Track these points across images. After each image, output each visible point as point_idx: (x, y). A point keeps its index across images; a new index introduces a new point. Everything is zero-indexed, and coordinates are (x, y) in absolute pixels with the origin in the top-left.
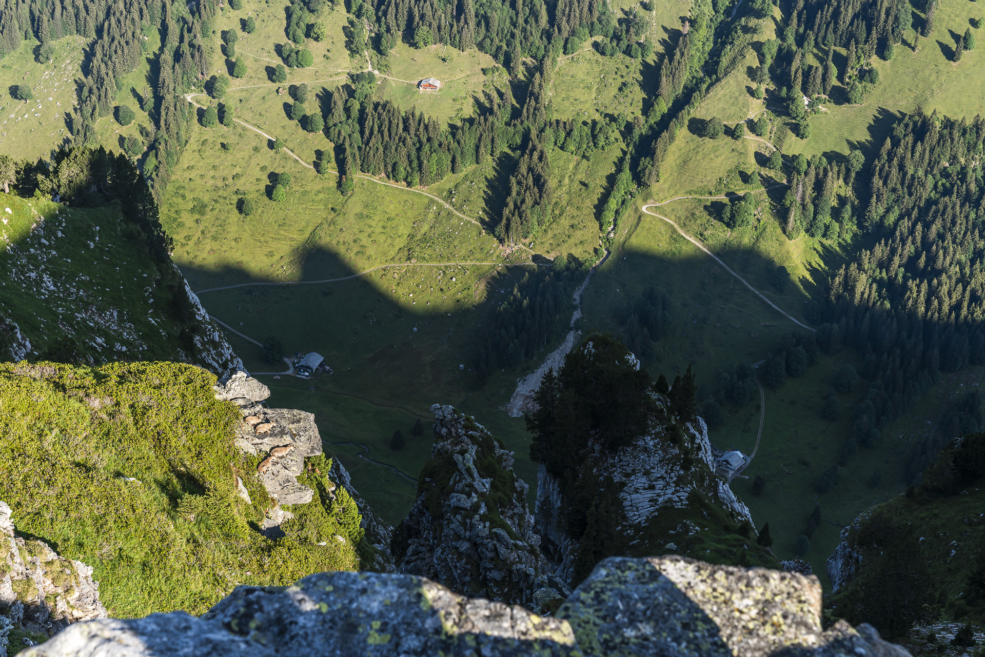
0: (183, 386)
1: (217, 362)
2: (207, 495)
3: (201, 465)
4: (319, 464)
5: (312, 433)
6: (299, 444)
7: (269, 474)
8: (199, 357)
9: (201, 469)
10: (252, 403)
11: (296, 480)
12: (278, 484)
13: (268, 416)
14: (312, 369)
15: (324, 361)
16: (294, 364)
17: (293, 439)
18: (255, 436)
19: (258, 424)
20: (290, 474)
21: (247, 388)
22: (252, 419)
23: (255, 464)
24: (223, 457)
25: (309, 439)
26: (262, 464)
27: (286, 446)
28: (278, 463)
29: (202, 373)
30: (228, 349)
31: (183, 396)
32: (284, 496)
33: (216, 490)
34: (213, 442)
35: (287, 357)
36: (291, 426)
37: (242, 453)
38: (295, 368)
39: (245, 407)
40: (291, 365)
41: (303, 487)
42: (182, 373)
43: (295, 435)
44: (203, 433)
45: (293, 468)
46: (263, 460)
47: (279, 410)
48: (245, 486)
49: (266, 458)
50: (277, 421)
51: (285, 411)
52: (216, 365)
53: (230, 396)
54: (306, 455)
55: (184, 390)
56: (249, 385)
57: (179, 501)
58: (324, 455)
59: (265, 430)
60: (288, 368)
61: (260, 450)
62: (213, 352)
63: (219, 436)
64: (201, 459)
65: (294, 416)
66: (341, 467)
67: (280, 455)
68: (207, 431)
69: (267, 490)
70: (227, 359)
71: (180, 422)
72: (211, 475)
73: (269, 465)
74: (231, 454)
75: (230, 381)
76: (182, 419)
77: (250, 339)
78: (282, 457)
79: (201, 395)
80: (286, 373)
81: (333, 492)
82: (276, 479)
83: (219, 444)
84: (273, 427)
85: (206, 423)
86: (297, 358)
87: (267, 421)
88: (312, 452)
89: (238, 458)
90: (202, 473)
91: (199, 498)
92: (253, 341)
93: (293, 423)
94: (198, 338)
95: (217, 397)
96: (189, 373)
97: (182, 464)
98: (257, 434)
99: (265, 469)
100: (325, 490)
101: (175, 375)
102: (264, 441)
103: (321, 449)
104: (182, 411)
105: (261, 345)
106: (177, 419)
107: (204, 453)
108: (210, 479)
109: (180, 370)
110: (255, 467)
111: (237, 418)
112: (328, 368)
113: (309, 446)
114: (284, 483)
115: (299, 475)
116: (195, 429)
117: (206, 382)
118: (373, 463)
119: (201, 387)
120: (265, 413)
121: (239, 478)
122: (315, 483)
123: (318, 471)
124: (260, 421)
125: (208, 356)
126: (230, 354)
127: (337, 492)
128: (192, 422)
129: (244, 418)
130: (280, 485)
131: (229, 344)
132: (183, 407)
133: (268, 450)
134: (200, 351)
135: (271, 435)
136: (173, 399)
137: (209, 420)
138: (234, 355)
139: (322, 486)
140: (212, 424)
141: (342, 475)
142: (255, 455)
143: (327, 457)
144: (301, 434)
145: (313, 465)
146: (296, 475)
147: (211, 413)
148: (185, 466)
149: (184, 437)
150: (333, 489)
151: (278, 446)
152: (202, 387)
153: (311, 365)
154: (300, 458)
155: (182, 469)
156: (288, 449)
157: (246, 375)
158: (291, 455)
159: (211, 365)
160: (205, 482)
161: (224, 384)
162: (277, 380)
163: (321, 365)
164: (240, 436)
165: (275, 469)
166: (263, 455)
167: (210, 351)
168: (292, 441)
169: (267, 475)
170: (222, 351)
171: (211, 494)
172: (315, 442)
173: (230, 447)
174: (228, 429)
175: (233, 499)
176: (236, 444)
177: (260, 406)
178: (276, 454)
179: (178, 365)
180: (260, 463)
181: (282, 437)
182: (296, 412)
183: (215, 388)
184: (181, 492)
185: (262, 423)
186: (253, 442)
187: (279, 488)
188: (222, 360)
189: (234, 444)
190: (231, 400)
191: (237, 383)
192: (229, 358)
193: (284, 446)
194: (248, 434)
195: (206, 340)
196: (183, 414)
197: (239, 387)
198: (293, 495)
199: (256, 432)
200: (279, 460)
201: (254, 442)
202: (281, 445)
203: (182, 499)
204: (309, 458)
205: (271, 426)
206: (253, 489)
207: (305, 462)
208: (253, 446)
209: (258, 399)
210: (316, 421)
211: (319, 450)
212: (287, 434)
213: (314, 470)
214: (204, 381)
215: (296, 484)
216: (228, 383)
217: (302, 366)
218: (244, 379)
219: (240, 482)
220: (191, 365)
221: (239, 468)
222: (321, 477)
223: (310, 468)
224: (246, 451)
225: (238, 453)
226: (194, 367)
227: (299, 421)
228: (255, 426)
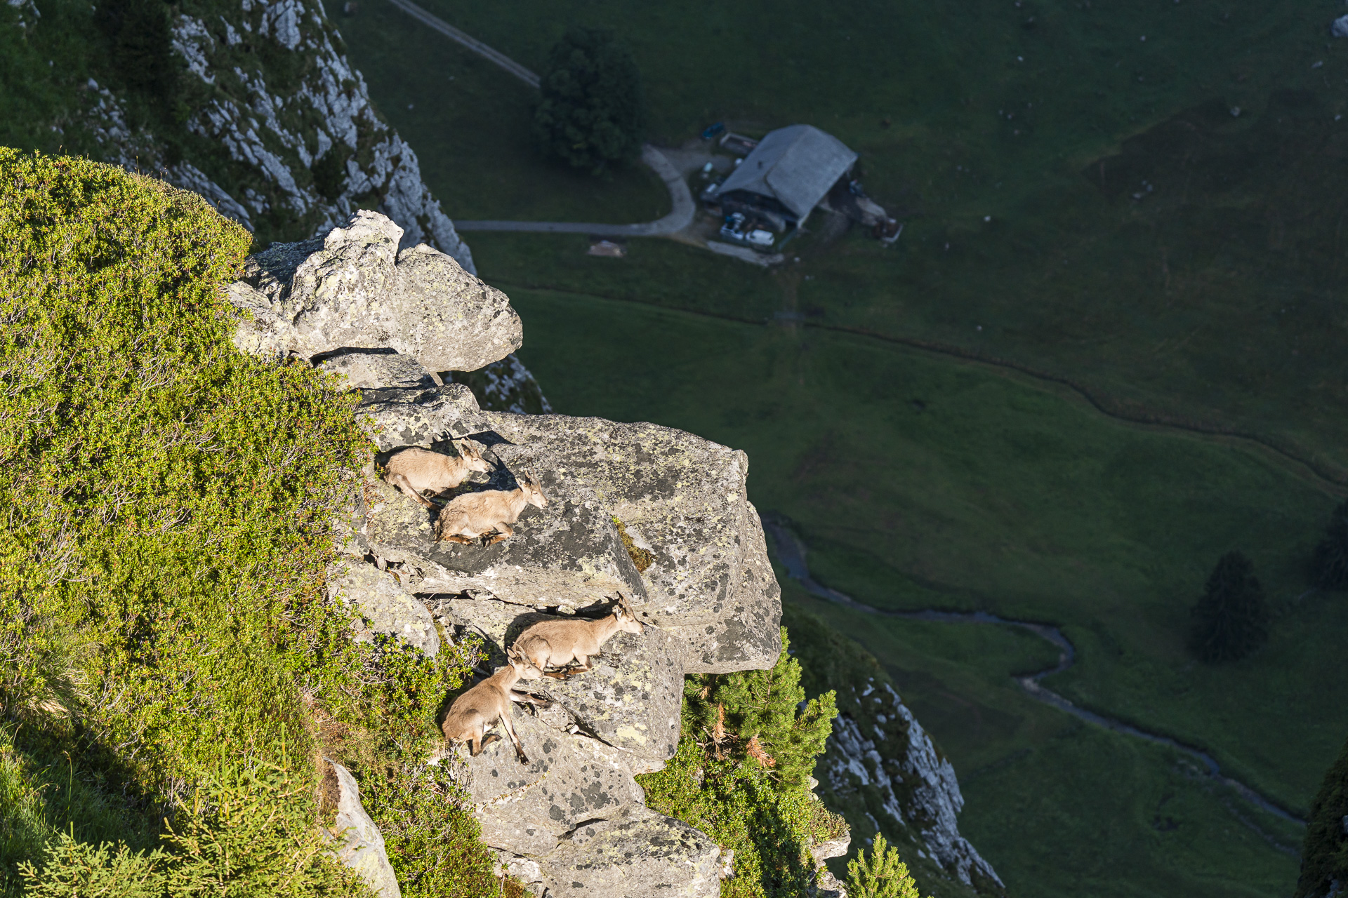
0: (72, 279)
1: (290, 156)
2: (171, 847)
3: (146, 691)
4: (766, 716)
5: (731, 554)
6: (661, 603)
7: (498, 756)
8: (194, 125)
9: (149, 715)
10: (427, 381)
11: (637, 794)
12: (543, 808)
13: (505, 454)
14: (790, 215)
15: (856, 170)
16: (696, 182)
17: (632, 579)
18: (434, 555)
19: (450, 493)
20: (611, 759)
21: (405, 302)
22: (419, 468)
23: (430, 701)
24: (262, 655)
25: (717, 581)
26: (462, 703)
27: (598, 612)
28: (547, 702)
29: (174, 213)
30: (348, 89)
31: (72, 328)
32: (572, 874)
33: (214, 824)
34: (214, 575)
35: (662, 145)
36: (625, 510)
37: (361, 637)
38: (703, 204)
39: (387, 398)
40: (681, 188)
41: (675, 834)
42: (70, 208)
43: (643, 559)
44: (166, 523)
45: (625, 732)
46: (469, 682)
47: (562, 426)
48: (373, 811)
49: (484, 671)
50: (548, 479)
51: (595, 430)
52: (284, 175)
53: (312, 340)
54: (701, 669)
55: (74, 298)
56: (412, 286)
57: (27, 869)
58: (796, 669)
59: (488, 524)
60: (663, 205)
61: (459, 631)
62: (269, 105)
63: (248, 544)
64: (151, 662)
65: (642, 457)
66: (916, 735)
67: (561, 659)
68: (186, 518)
69: (485, 839)
70: (339, 143)
71: (48, 466)
72: (200, 744)
73: (503, 706)
74: (306, 642)
75: (316, 259)
76: (61, 448)
77: (473, 45)
78: (566, 672)
79: (159, 329)
80: (654, 229)
81: (837, 866)
82: (540, 780)
83: (247, 589)
84: (530, 511)
85: (181, 477)
86: (717, 150)
87: (502, 479)
88: (730, 650)
89: (338, 663)
90: (152, 731)
91: (129, 863)
92: (488, 53)
93: (634, 494)
94: (192, 28)
95: (245, 340)
96: (103, 210)
97: (52, 682)
98: (445, 546)
99: (476, 727)
100: (791, 851)
101: (37, 221)
102: (477, 581)
103: (782, 636)
104: (64, 406)
105: (530, 78)
106: (38, 446)
107: (166, 629)
108: (194, 768)
109: (59, 192)
110: (426, 716)
111: (344, 456)
112: (873, 210)
113: (713, 619)
114: (577, 806)
115: (658, 766)
116: (127, 504)
117: (190, 262)
118: (1095, 723)
119: (163, 288)
120: (490, 438)
121: (342, 772)
122: (742, 812)
123: (759, 755)
124: (460, 475)
125: (243, 122)
126: (359, 121)
127: (854, 869)
128: (111, 465)
129: (383, 458)
130: (556, 814)
131: (353, 65)
132: (65, 388)
133: (499, 633)
134: (202, 100)
135: (516, 555)
136: (20, 343)
137: (197, 459)
138: (378, 125)
139: (781, 830)
140: (214, 485)
141: (916, 780)
142: (432, 651)
143: (813, 685)
144: (675, 552)
145: (735, 720)
146: (643, 768)
147: (207, 423)
148: (64, 691)
149: (67, 545)
150: (840, 848)
151: (552, 613)
152: (168, 287)
153: (785, 191)
154: (664, 678)
155: (53, 707)
156: (604, 631)
157: (396, 232)
158: (616, 662)
159: (257, 171)
160: (162, 782)
161: (286, 278)
162: (607, 264)
163: (840, 192)
164: (358, 552)
165: (530, 731)
166: (467, 657)
167: (251, 98)
168: (624, 589)
169: (486, 762)
170: (317, 102)
171: (191, 843)
172: (748, 599)
173: (300, 605)
174: (295, 509)
175: (300, 879)
176: (333, 590)
177: (468, 398)
178: (542, 655)
179: (51, 171)
180: (451, 696)
181: (573, 565)
182: (650, 435)
183: (238, 292)
184: (39, 827)
185: (471, 486)
186: (422, 587)
187: (550, 831)
188: (312, 149)
189: (322, 591)
190: (317, 360)
191: (350, 274)
192: (352, 138)
193: (580, 614)
194: (399, 541)
195: (234, 38)
196: (65, 421)
197: (360, 297)
198: (618, 872)
199: (439, 534)
200: (554, 684)
201: (430, 584)
202: (567, 605)
203: (40, 864)
204: (715, 682)
205: (519, 507)
206: (413, 831)
207: (693, 703)
208: (420, 607)
209: (457, 363)
210: (756, 489)
211: (767, 644)
212: (599, 550)
213: (737, 748)
214: (179, 255)
215: (641, 813)
216: (306, 271)
217: (741, 196)
218: (387, 253)
219: (348, 789)
220: (117, 172)
221: (345, 716)
222: (775, 782)
223: (720, 733)
224: (385, 627)
225: (344, 638)
226: (137, 181)
227: (663, 486)
228: (437, 503)
